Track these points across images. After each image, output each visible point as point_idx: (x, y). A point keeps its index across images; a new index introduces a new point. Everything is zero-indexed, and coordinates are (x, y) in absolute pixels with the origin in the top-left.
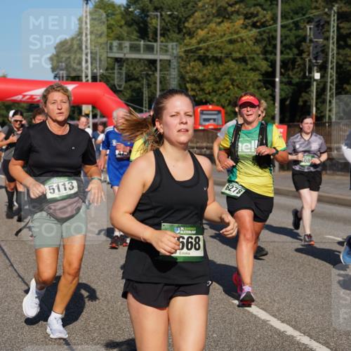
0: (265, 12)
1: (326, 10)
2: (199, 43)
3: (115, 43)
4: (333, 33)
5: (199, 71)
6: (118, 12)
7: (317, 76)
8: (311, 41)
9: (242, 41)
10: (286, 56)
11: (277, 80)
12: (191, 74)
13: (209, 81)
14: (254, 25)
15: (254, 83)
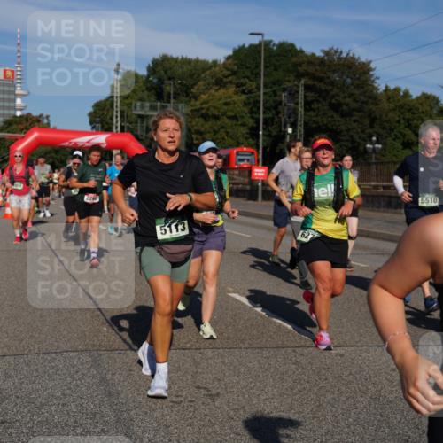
0: (251, 83)
1: (296, 83)
2: (202, 104)
3: (139, 104)
4: (301, 99)
5: (202, 125)
6: (140, 80)
7: (290, 131)
8: (285, 105)
9: (235, 103)
10: (267, 116)
11: (261, 133)
12: (196, 128)
13: (209, 132)
14: (243, 92)
15: (243, 134)
